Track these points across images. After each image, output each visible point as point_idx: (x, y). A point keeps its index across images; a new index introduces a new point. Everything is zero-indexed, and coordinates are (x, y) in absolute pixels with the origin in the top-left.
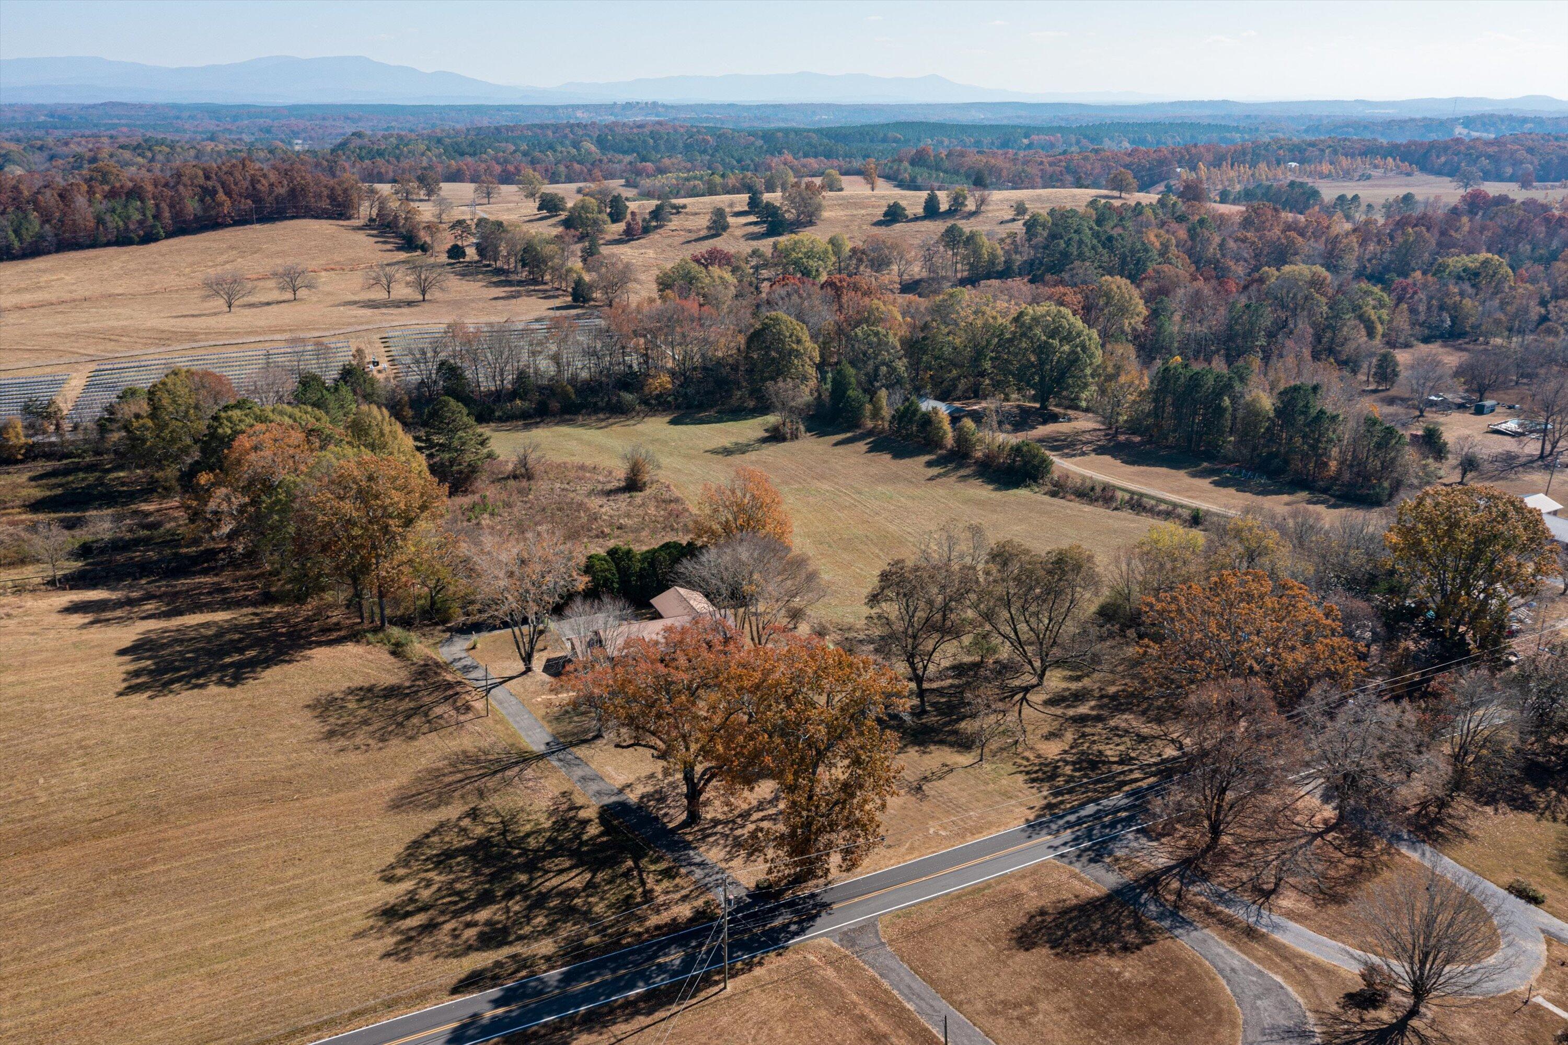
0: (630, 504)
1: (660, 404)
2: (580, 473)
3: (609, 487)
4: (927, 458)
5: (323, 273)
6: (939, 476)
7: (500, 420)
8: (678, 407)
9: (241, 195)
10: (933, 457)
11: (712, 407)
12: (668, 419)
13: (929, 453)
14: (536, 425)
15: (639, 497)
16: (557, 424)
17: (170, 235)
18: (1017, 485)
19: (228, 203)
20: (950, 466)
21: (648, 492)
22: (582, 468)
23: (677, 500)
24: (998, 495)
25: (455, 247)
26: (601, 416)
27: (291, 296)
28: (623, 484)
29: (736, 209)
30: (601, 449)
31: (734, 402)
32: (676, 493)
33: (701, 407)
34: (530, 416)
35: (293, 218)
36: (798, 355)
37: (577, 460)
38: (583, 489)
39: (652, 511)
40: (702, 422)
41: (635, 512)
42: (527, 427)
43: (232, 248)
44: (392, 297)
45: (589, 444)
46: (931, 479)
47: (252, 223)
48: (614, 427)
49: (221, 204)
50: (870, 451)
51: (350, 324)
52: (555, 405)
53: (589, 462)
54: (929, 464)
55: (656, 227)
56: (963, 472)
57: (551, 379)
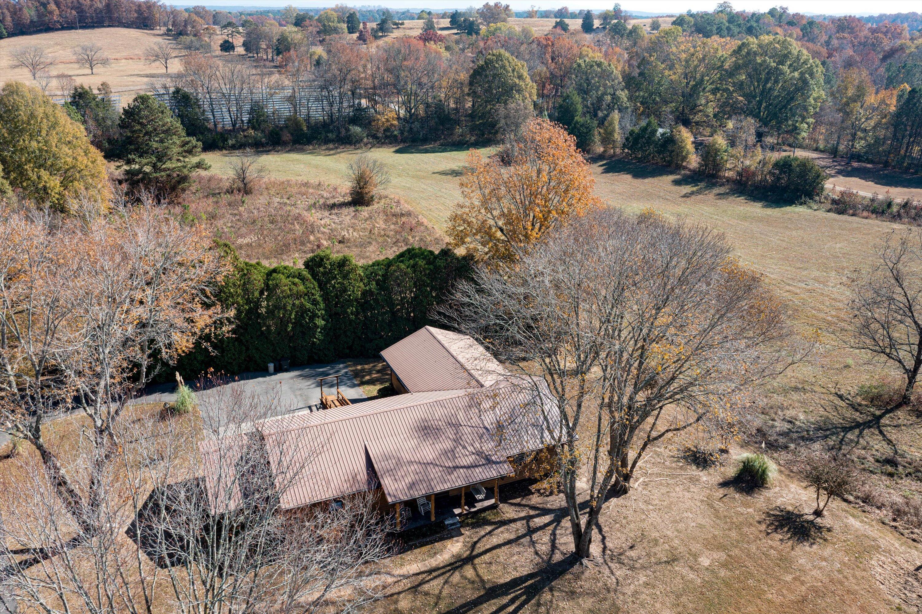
0: (355, 217)
1: (387, 137)
2: (303, 189)
3: (331, 201)
4: (672, 177)
5: (123, 61)
6: (692, 193)
7: (233, 147)
8: (403, 141)
9: (68, 7)
10: (678, 177)
11: (435, 141)
12: (394, 149)
13: (671, 173)
14: (267, 152)
15: (365, 211)
16: (289, 151)
17: (11, 35)
18: (790, 202)
19: (57, 12)
20: (702, 185)
21: (375, 206)
22: (306, 185)
23: (409, 214)
24: (770, 212)
25: (226, 42)
26: (331, 146)
27: (89, 71)
28: (349, 199)
29: (441, 26)
30: (328, 171)
31: (456, 138)
32: (406, 207)
33: (425, 140)
34: (263, 145)
35: (109, 26)
36: (519, 91)
37: (303, 179)
38: (302, 204)
39: (380, 224)
40: (426, 151)
41: (360, 225)
42: (259, 153)
43: (57, 44)
44: (169, 71)
45: (317, 167)
46: (685, 196)
47: (76, 28)
48: (342, 155)
49: (51, 13)
50: (607, 171)
51: (127, 86)
52: (286, 136)
53: (314, 181)
54: (677, 183)
55: (382, 36)
56: (716, 190)
57: (288, 119)
